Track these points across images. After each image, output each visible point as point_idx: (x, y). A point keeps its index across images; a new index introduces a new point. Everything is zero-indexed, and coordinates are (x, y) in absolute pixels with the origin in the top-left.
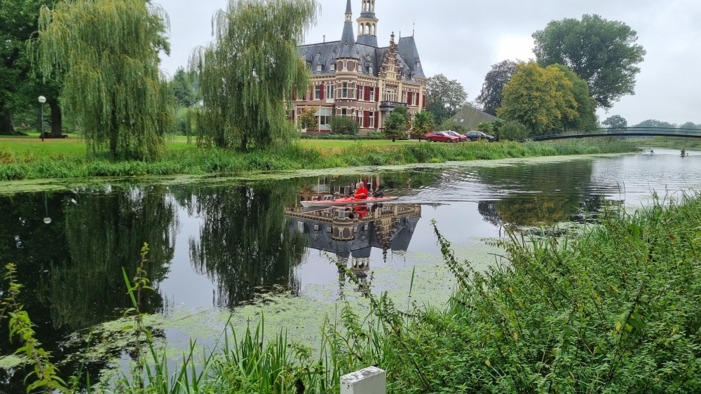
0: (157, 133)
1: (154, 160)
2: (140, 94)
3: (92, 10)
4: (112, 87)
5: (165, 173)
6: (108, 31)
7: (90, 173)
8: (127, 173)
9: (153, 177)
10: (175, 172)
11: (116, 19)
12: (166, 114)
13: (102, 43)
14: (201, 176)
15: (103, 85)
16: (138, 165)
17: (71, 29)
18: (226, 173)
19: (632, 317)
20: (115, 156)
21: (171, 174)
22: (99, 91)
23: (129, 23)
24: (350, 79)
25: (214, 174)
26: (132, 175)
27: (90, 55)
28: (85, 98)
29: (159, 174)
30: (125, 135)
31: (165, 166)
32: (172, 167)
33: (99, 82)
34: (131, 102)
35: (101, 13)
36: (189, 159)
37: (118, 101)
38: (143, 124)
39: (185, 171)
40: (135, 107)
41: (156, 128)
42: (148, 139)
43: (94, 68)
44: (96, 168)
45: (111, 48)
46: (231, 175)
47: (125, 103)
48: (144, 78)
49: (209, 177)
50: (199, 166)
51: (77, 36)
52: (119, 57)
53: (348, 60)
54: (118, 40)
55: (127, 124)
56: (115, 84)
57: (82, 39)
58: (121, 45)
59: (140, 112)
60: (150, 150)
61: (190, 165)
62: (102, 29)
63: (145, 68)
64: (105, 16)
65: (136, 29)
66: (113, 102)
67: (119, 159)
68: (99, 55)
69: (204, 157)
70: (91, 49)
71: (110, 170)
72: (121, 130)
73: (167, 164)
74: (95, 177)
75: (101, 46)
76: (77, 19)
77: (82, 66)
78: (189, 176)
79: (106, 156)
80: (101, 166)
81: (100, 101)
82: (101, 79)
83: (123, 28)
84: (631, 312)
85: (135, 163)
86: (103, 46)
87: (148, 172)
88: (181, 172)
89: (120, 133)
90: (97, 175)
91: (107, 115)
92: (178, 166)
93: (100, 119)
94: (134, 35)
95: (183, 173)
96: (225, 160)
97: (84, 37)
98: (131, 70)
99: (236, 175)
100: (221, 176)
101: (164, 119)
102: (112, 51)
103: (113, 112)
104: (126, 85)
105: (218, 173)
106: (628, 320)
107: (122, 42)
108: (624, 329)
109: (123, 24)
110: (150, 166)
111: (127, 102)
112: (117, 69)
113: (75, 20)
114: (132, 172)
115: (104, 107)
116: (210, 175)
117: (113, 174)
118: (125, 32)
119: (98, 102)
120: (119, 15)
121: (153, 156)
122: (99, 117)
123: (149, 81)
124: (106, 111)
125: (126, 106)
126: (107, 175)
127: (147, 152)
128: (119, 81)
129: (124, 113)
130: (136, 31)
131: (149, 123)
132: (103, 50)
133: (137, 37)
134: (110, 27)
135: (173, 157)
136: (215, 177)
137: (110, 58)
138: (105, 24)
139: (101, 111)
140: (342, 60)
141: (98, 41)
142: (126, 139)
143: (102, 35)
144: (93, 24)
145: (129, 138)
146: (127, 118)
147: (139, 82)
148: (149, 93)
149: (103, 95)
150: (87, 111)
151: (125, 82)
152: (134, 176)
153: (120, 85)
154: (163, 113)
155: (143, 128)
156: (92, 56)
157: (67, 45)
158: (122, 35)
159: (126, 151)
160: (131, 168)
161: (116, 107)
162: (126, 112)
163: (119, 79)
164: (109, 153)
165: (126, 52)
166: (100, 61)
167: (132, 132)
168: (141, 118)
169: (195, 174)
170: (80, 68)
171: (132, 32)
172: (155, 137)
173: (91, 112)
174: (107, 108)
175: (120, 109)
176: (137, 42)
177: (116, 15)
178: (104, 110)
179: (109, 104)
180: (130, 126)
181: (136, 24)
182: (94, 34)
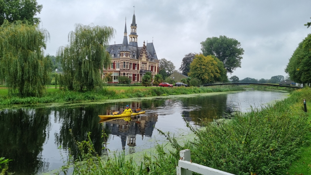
0: (42, 84)
1: (41, 96)
2: (35, 67)
3: (14, 31)
4: (22, 64)
5: (47, 102)
6: (22, 39)
7: (11, 103)
8: (29, 102)
9: (41, 104)
10: (51, 101)
11: (26, 35)
12: (47, 76)
13: (19, 45)
14: (64, 103)
15: (18, 63)
16: (34, 99)
17: (4, 38)
18: (75, 102)
19: (247, 139)
20: (22, 95)
21: (49, 102)
22: (17, 66)
23: (31, 36)
24: (127, 60)
25: (69, 102)
26: (31, 103)
27: (13, 50)
28: (9, 69)
29: (44, 103)
30: (28, 86)
31: (47, 99)
32: (50, 99)
33: (16, 62)
34: (31, 71)
35: (19, 32)
36: (57, 96)
37: (25, 71)
38: (36, 80)
39: (56, 101)
40: (33, 73)
41: (42, 82)
42: (38, 87)
43: (14, 55)
44: (14, 101)
45: (23, 47)
46: (77, 103)
47: (28, 71)
48: (38, 60)
49: (67, 104)
50: (62, 99)
51: (7, 42)
52: (26, 51)
53: (125, 52)
54: (26, 43)
55: (29, 81)
56: (24, 63)
57: (9, 43)
58: (27, 46)
59: (35, 75)
60: (39, 92)
61: (58, 98)
62: (19, 39)
63: (38, 55)
64: (20, 33)
65: (35, 39)
66: (23, 70)
67: (24, 96)
68: (17, 50)
69: (64, 95)
70: (13, 47)
71: (21, 101)
72: (26, 83)
73: (48, 98)
74: (14, 105)
75: (18, 46)
76: (7, 34)
77: (9, 55)
78: (58, 103)
79: (18, 95)
80: (17, 99)
81: (16, 70)
82: (17, 60)
83: (29, 39)
84: (246, 138)
85: (32, 98)
86: (19, 46)
87: (39, 102)
88: (54, 101)
89: (25, 84)
90: (15, 104)
91: (19, 77)
92: (53, 99)
93: (16, 78)
94: (33, 42)
95: (55, 102)
96: (74, 96)
97: (10, 42)
98: (32, 56)
99: (79, 103)
100: (72, 103)
101: (46, 78)
102: (23, 48)
103: (22, 75)
104: (29, 63)
105: (71, 102)
106: (246, 140)
107: (28, 44)
108: (245, 143)
109: (29, 37)
110: (39, 99)
111: (29, 71)
112: (25, 56)
113: (6, 35)
114: (31, 102)
115: (18, 73)
116: (67, 102)
117: (22, 103)
118: (30, 40)
119: (15, 71)
120: (27, 33)
121: (41, 95)
122: (15, 78)
123: (40, 62)
124: (19, 75)
125: (29, 72)
126: (19, 104)
127: (37, 93)
128: (26, 61)
129: (28, 76)
130: (34, 40)
131: (39, 80)
132: (19, 48)
133: (35, 42)
134: (23, 38)
135: (49, 95)
136: (70, 103)
137: (22, 51)
138: (20, 37)
139: (17, 75)
140: (123, 52)
141: (17, 44)
142: (28, 87)
143: (19, 42)
144: (14, 36)
145: (29, 87)
146: (29, 78)
147: (35, 62)
148: (40, 67)
149: (18, 67)
150: (10, 75)
151: (29, 62)
152: (32, 104)
153: (26, 63)
154: (45, 75)
155: (36, 82)
156: (14, 51)
157: (2, 46)
158: (28, 41)
159: (28, 93)
160: (31, 100)
161: (24, 73)
162: (29, 75)
163: (26, 60)
164: (19, 93)
165: (29, 49)
166: (17, 53)
167: (31, 84)
168: (36, 78)
169: (61, 102)
170: (8, 56)
171: (32, 40)
172: (42, 86)
173: (12, 75)
174: (19, 73)
175: (25, 74)
176: (35, 44)
177: (26, 33)
178: (18, 74)
179: (21, 72)
180: (30, 81)
181: (35, 37)
182: (15, 40)
